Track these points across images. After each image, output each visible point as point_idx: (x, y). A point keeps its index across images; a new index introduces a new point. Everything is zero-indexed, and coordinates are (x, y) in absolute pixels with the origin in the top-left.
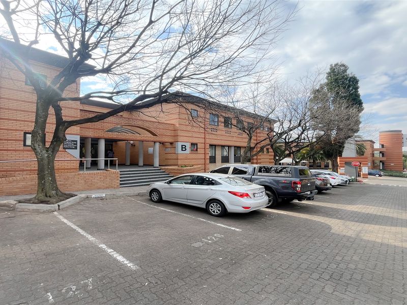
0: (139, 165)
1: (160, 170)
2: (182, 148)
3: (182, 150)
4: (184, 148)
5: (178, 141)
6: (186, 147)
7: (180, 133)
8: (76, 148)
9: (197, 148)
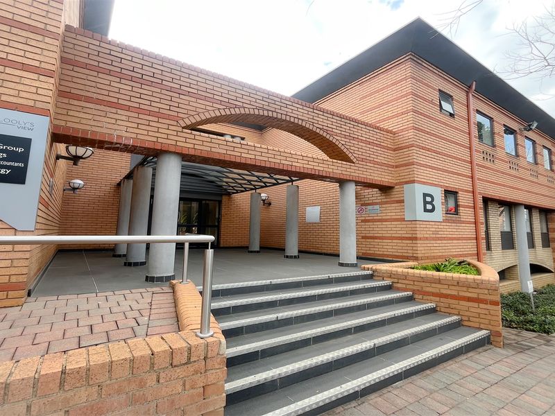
0: (289, 253)
1: (370, 277)
2: (425, 203)
3: (426, 210)
4: (428, 201)
5: (413, 182)
6: (433, 200)
7: (418, 156)
8: (18, 177)
9: (457, 206)
